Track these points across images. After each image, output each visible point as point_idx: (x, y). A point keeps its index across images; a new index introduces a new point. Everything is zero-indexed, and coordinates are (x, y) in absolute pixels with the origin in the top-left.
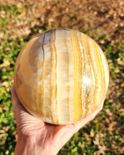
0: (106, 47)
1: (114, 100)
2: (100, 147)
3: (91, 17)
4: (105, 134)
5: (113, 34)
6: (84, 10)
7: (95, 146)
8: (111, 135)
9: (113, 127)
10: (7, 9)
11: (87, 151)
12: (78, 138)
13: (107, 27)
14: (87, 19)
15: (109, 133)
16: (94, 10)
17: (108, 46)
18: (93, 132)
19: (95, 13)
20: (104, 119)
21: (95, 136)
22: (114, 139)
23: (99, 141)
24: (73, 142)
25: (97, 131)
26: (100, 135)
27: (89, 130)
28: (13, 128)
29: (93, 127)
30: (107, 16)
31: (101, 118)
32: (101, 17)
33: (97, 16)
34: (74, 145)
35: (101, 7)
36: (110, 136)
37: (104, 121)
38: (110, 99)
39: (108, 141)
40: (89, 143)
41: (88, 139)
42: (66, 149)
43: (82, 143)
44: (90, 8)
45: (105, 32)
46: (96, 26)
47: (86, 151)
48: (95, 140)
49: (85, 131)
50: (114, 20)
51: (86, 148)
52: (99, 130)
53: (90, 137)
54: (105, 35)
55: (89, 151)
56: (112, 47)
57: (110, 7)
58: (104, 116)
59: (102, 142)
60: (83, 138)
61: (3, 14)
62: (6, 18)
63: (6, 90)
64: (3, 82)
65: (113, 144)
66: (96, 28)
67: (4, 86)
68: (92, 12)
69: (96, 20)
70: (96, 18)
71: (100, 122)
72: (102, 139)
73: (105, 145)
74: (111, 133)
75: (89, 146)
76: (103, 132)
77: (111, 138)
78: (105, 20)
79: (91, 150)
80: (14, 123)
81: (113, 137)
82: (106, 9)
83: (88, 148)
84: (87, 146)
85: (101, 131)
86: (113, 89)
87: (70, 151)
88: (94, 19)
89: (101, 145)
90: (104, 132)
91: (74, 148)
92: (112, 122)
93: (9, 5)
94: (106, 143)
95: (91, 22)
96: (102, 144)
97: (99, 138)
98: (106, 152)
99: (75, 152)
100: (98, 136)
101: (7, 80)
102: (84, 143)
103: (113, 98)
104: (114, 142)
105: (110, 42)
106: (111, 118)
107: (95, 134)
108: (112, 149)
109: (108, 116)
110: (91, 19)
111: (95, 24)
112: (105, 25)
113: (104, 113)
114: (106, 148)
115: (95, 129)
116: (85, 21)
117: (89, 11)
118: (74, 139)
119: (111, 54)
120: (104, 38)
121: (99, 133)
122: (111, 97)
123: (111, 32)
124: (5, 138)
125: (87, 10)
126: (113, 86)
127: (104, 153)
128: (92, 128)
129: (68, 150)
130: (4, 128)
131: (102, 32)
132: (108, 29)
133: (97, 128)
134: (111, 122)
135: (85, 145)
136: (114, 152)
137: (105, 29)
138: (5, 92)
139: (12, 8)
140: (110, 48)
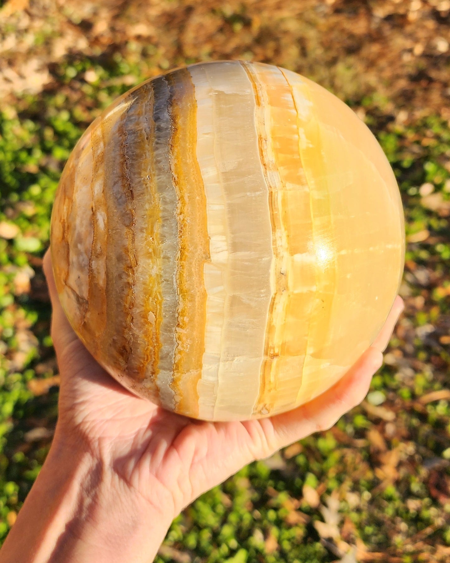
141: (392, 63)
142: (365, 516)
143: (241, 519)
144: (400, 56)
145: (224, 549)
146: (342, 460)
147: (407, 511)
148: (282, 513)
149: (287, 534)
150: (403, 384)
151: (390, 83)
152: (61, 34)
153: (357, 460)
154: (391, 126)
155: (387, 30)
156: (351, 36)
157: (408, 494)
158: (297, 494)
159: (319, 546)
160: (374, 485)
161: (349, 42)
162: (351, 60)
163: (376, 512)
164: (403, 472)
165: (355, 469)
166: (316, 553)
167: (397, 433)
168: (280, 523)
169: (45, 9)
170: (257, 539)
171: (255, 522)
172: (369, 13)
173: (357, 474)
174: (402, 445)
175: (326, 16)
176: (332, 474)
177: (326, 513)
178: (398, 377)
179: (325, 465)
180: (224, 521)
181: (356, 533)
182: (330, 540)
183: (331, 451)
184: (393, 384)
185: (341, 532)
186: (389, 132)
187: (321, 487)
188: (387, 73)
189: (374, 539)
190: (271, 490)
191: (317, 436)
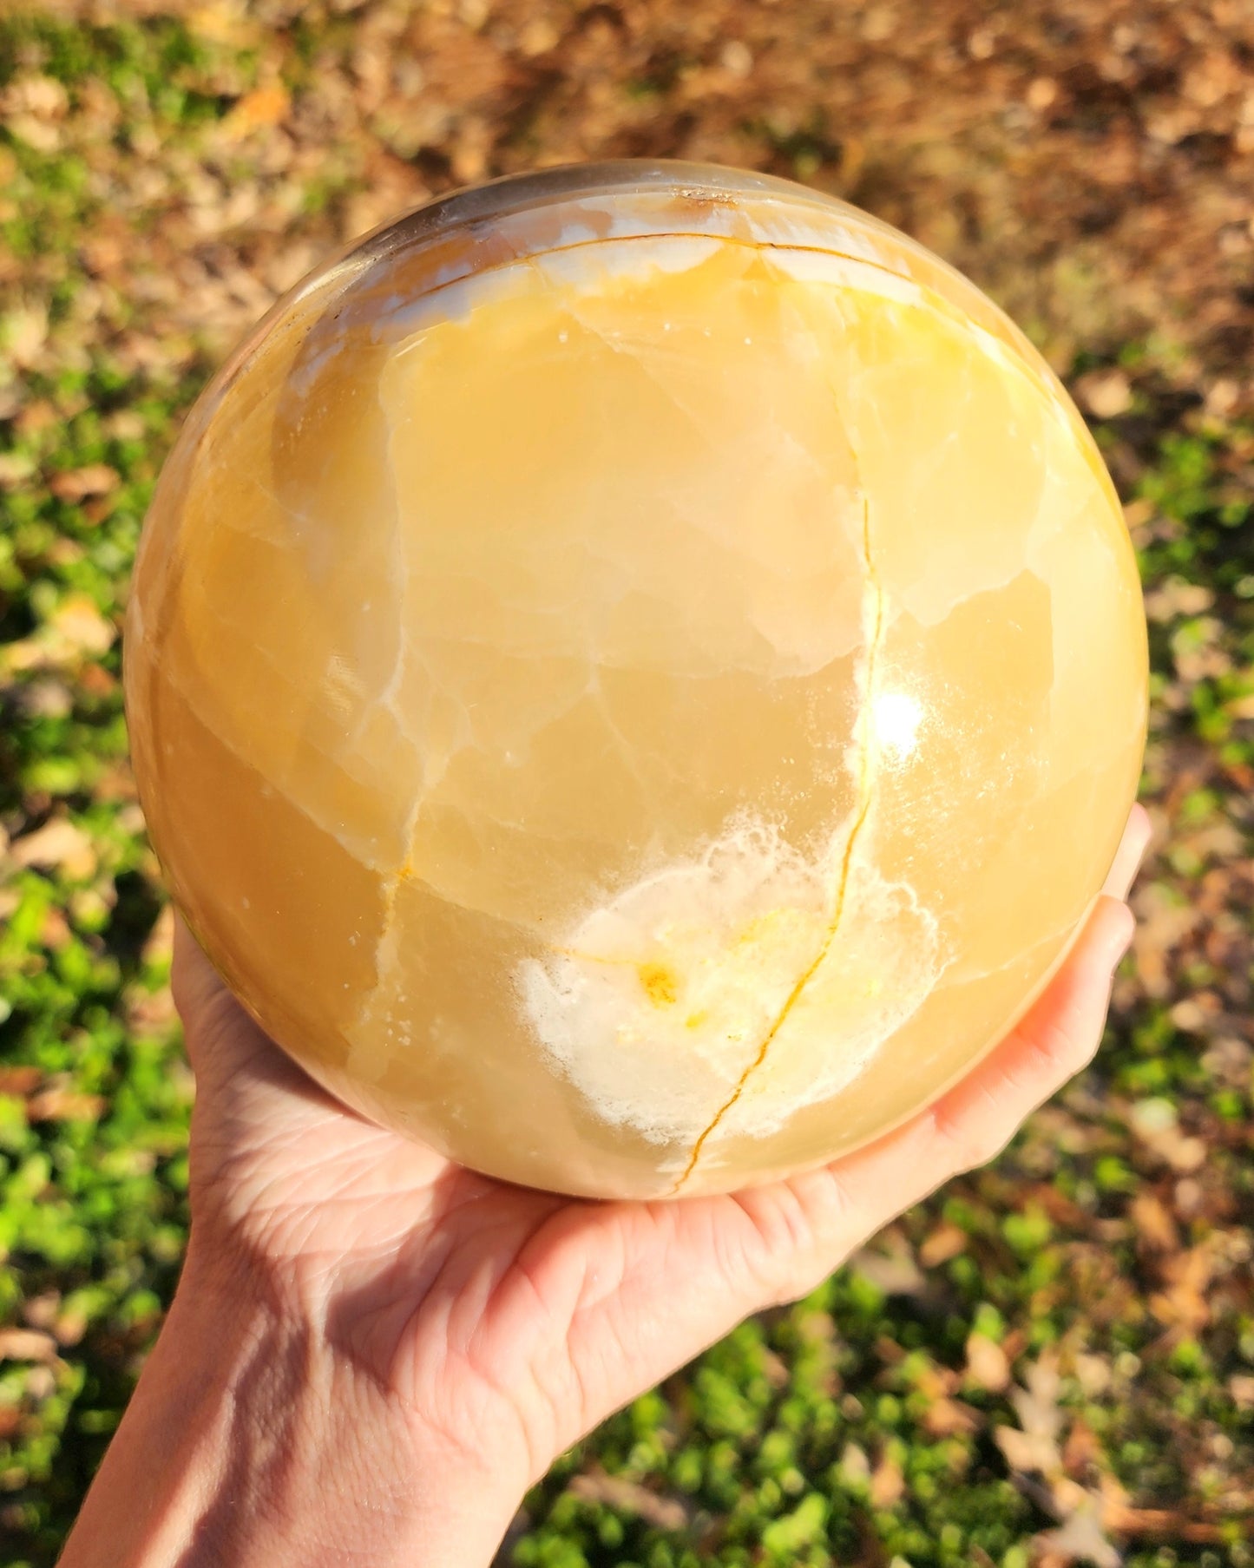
0: (1150, 455)
1: (1228, 1005)
2: (1066, 1495)
3: (990, 136)
4: (1128, 1362)
5: (1222, 311)
6: (916, 69)
7: (1018, 1483)
8: (1187, 1374)
9: (1212, 1287)
10: (81, 54)
11: (934, 1536)
12: (837, 1401)
13: (1169, 238)
14: (944, 162)
15: (1168, 1348)
16: (1032, 67)
17: (1169, 444)
18: (999, 1343)
19: (1043, 94)
20: (1114, 1204)
21: (1018, 1380)
22: (1216, 1412)
23: (1064, 1435)
24: (777, 1448)
25: (1040, 1332)
26: (1068, 1373)
27: (954, 1322)
28: (142, 1305)
29: (997, 1285)
30: (1166, 128)
31: (1085, 1194)
32: (1100, 132)
33: (1056, 123)
34: (793, 1478)
35: (1107, 30)
36: (1177, 1383)
37: (1112, 1229)
38: (1181, 990)
39: (1158, 1436)
40: (956, 1454)
41: (943, 1415)
42: (702, 1516)
43: (874, 1457)
44: (981, 46)
45: (1144, 298)
46: (1043, 234)
47: (915, 1540)
48: (1016, 1424)
49: (912, 1329)
50: (1237, 171)
51: (915, 1511)
52: (1061, 1324)
53: (958, 1397)
54: (1140, 328)
55: (951, 1535)
56: (1218, 448)
57: (1196, 32)
58: (1112, 1174)
59: (1085, 1445)
60: (888, 1407)
61: (35, 114)
62: (74, 150)
63: (67, 914)
64: (35, 823)
65: (1210, 1459)
66: (1044, 256)
67: (45, 872)
68: (999, 79)
69: (1042, 171)
70: (1049, 147)
71: (1068, 1232)
72: (1096, 1416)
73: (1126, 1475)
74: (1188, 1350)
75: (946, 1485)
76: (1100, 1345)
77: (1186, 1404)
78: (1148, 163)
79: (970, 1524)
80: (146, 1255)
81: (1207, 1385)
82: (1159, 47)
83: (938, 1511)
84: (926, 1488)
85: (1080, 1334)
86: (1216, 884)
87: (751, 1539)
88: (1019, 153)
89: (1085, 1478)
90: (1117, 1344)
91: (789, 1504)
92: (1203, 1237)
93: (106, 17)
94: (1135, 1451)
95: (992, 186)
96: (1092, 1467)
97: (1062, 1403)
98: (1133, 1544)
99: (803, 1553)
100: (1044, 1379)
101: (79, 803)
102: (895, 1451)
103: (1216, 988)
104: (1220, 1444)
105: (1194, 400)
106: (1188, 1194)
107: (1022, 1359)
108: (1197, 1518)
109: (1160, 1177)
110: (992, 157)
111: (1031, 213)
112: (1146, 223)
113: (1112, 1140)
114: (1134, 1506)
115: (1013, 1313)
116: (927, 180)
117: (975, 69)
118: (791, 1414)
119: (1205, 521)
120: (1131, 360)
121: (1056, 1350)
122: (1197, 970)
123: (1206, 295)
124: (56, 1412)
125: (945, 63)
126: (1212, 862)
127: (1107, 1556)
128: (989, 1298)
129: (732, 1527)
130: (43, 1309)
131: (1103, 292)
132: (1172, 257)
134: (1185, 1234)
135: (908, 1477)
136: (1221, 1549)
137: (1142, 260)
138: (57, 931)
139: (140, 47)
140: (1191, 463)
141: (1195, 260)
142: (1122, 1414)
143: (811, 1416)
144: (1214, 240)
145: (769, 1494)
146: (1065, 1273)
147: (1230, 1404)
148: (913, 1403)
149: (926, 1457)
150: (1221, 1080)
151: (1190, 309)
152: (368, 184)
153: (1104, 1272)
154: (1192, 420)
155: (1182, 175)
156: (1092, 188)
157: (1232, 1363)
158: (953, 1356)
159: (1006, 1491)
160: (1148, 1336)
161: (1089, 206)
162: (1094, 249)
163: (1151, 1404)
164: (1220, 1306)
165: (1099, 1295)
166: (999, 1508)
167: (1206, 1205)
168: (910, 1430)
169: (329, 122)
170: (852, 1469)
171: (847, 1428)
172: (1138, 132)
173: (1103, 1308)
174: (1217, 1238)
175: (1027, 137)
176: (1040, 1305)
177: (1026, 1407)
178: (1210, 1063)
179: (1022, 1285)
180: (770, 1422)
181: (1100, 1459)
182: (1035, 1476)
183: (1038, 1249)
184: (1197, 1079)
185: (1064, 1455)
186: (1187, 435)
187: (1012, 1340)
188: (1184, 285)
189: (1145, 1475)
190: (886, 1344)
191: (1004, 1209)
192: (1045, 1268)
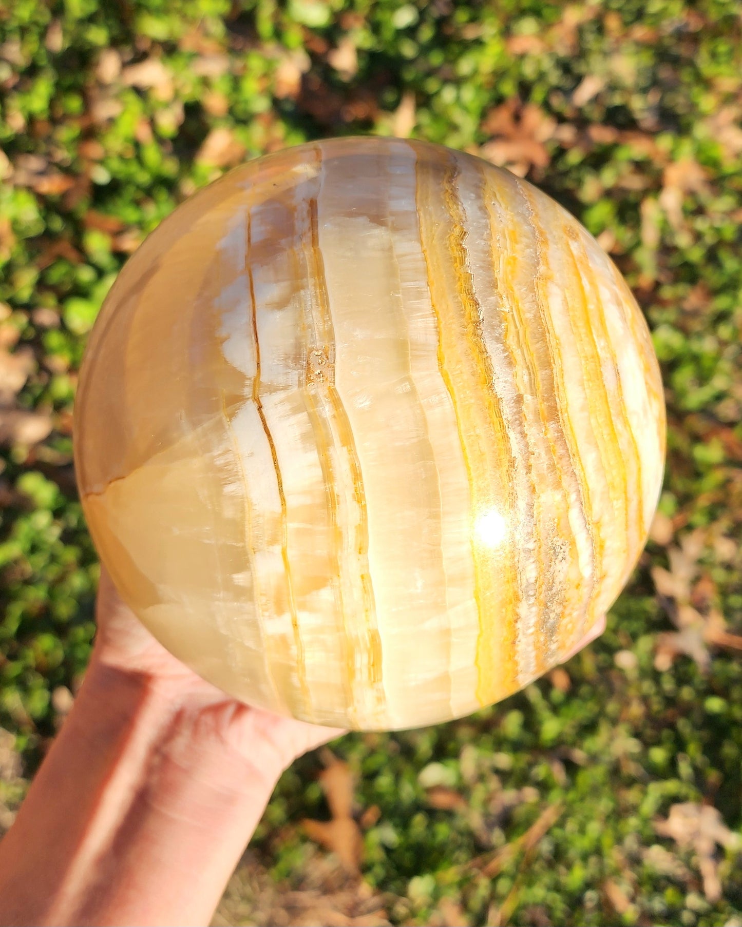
2: (686, 615)
7: (660, 601)
18: (672, 518)
21: (676, 542)
23: (696, 581)
25: (698, 519)
26: (709, 546)
48: (667, 567)
52: (712, 516)
59: (707, 590)
63: (152, 123)
64: (140, 57)
67: (140, 92)
72: (719, 575)
73: (728, 613)
76: (735, 533)
85: (724, 524)
89: (701, 608)
94: (737, 600)
96: (707, 602)
97: (700, 562)
98: (720, 653)
100: (693, 546)
101: (170, 49)
107: (682, 530)
114: (728, 631)
115: (684, 501)
121: (706, 530)
127: (701, 656)
133: (703, 502)
138: (144, 134)
142: (736, 577)
146: (726, 485)
159: (650, 605)
166: (645, 612)
177: (674, 557)
179: (694, 486)
181: (714, 599)
182: (671, 600)
183: (712, 467)
185: (692, 593)
187: (679, 518)
191: (697, 439)
192: (714, 479)
